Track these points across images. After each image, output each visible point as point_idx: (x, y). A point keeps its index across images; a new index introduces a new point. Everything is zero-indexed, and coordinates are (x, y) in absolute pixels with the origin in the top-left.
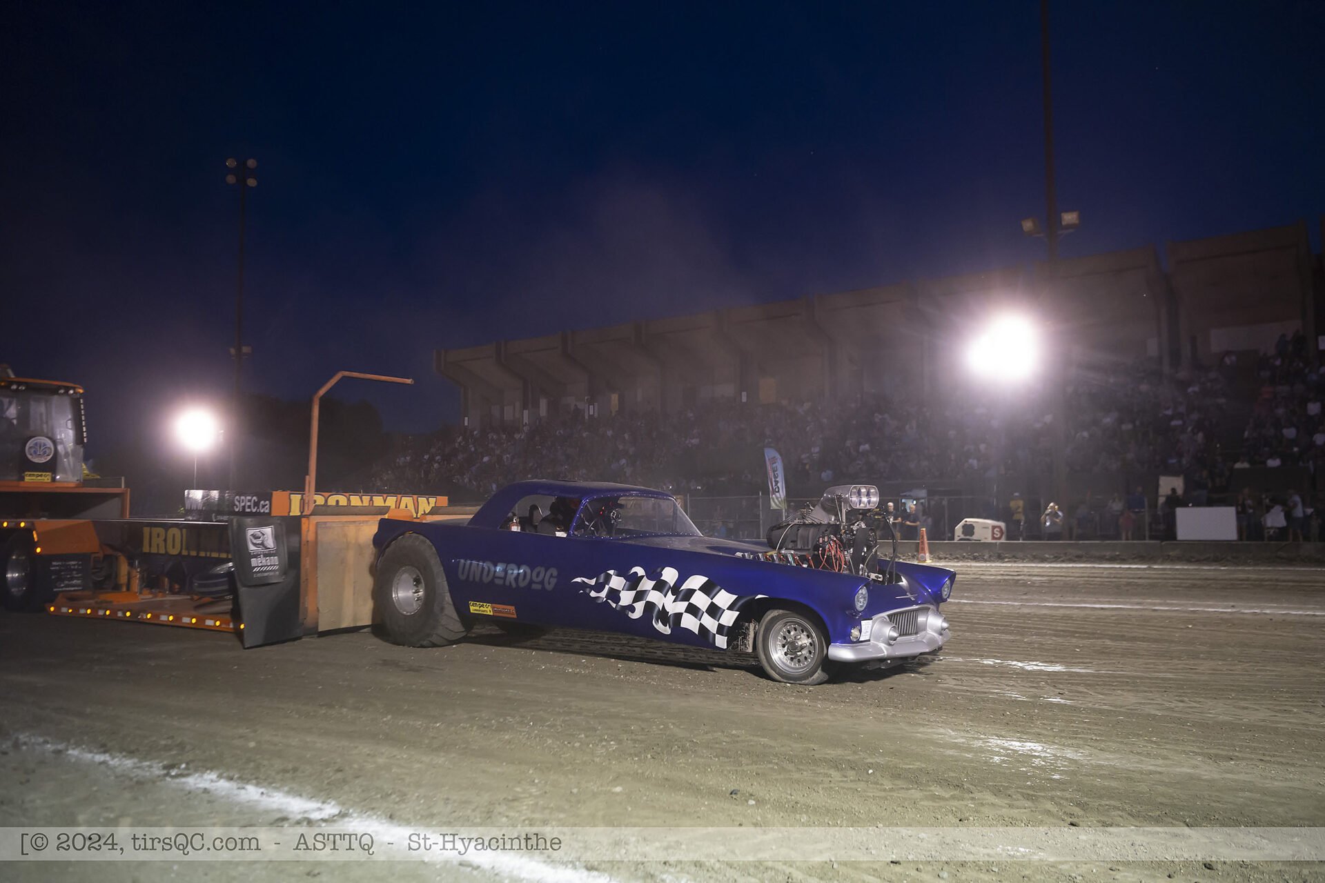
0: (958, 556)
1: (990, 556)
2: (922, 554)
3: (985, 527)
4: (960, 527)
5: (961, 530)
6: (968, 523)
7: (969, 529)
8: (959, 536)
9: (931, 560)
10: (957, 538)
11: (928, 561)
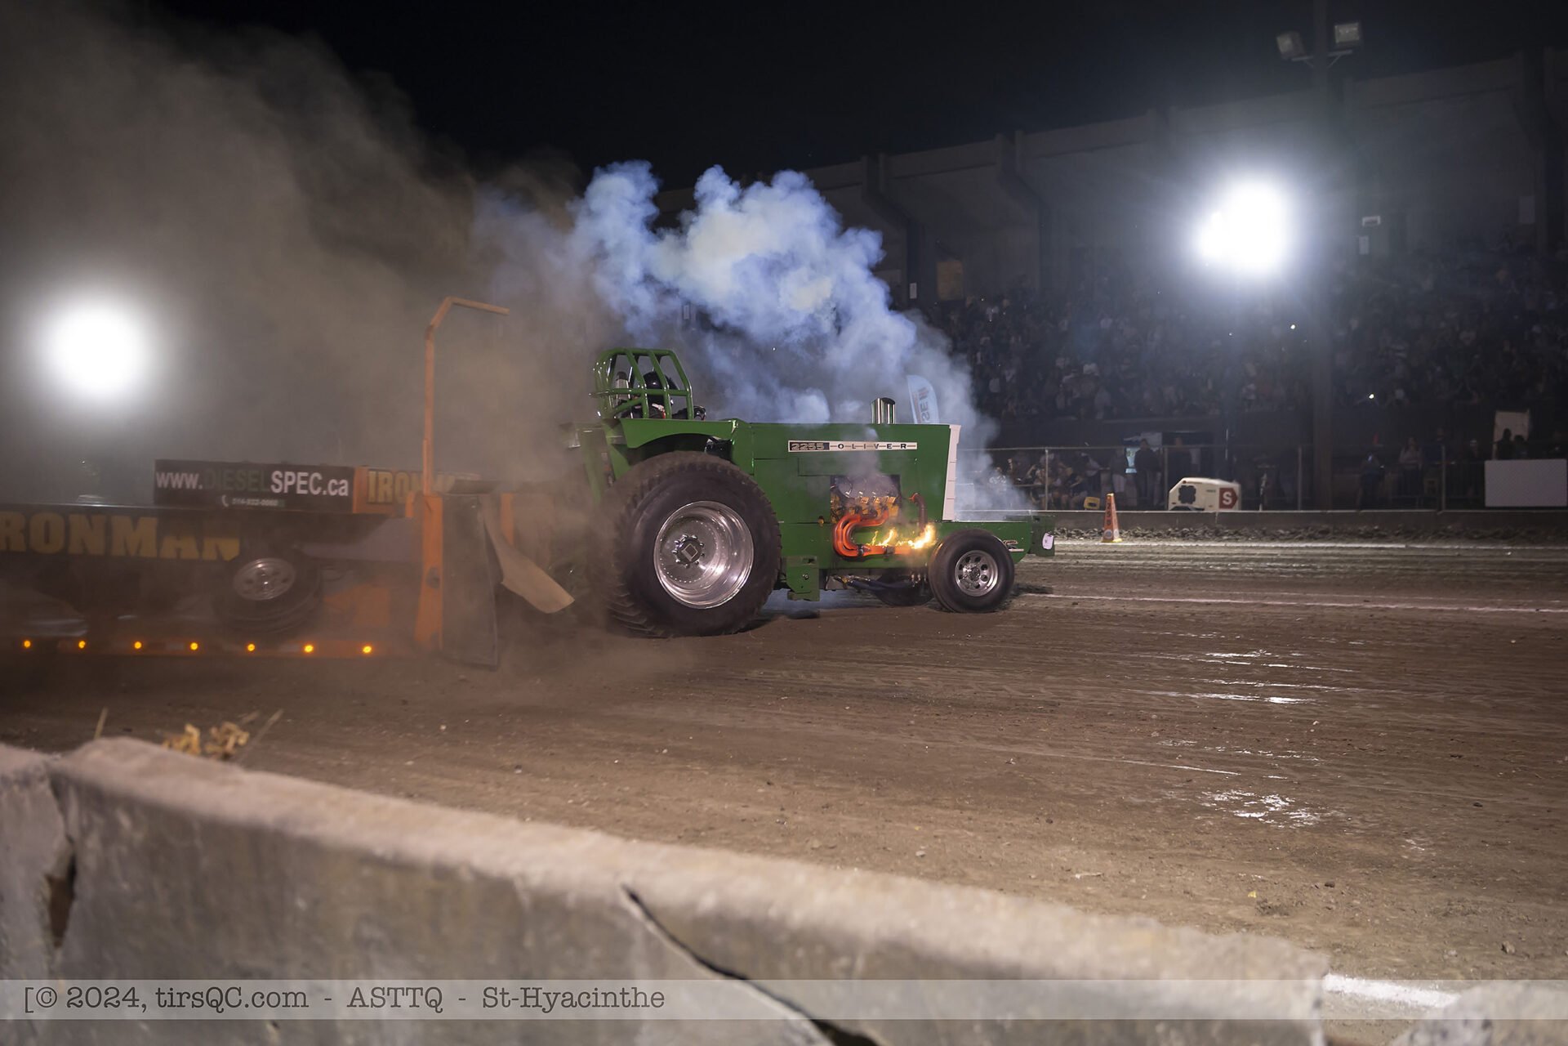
0: (1161, 532)
1: (1205, 532)
2: (1108, 530)
3: (1210, 489)
4: (1175, 490)
5: (1178, 494)
6: (1187, 485)
7: (1188, 494)
8: (1174, 503)
9: (1122, 537)
10: (1171, 506)
11: (1117, 540)
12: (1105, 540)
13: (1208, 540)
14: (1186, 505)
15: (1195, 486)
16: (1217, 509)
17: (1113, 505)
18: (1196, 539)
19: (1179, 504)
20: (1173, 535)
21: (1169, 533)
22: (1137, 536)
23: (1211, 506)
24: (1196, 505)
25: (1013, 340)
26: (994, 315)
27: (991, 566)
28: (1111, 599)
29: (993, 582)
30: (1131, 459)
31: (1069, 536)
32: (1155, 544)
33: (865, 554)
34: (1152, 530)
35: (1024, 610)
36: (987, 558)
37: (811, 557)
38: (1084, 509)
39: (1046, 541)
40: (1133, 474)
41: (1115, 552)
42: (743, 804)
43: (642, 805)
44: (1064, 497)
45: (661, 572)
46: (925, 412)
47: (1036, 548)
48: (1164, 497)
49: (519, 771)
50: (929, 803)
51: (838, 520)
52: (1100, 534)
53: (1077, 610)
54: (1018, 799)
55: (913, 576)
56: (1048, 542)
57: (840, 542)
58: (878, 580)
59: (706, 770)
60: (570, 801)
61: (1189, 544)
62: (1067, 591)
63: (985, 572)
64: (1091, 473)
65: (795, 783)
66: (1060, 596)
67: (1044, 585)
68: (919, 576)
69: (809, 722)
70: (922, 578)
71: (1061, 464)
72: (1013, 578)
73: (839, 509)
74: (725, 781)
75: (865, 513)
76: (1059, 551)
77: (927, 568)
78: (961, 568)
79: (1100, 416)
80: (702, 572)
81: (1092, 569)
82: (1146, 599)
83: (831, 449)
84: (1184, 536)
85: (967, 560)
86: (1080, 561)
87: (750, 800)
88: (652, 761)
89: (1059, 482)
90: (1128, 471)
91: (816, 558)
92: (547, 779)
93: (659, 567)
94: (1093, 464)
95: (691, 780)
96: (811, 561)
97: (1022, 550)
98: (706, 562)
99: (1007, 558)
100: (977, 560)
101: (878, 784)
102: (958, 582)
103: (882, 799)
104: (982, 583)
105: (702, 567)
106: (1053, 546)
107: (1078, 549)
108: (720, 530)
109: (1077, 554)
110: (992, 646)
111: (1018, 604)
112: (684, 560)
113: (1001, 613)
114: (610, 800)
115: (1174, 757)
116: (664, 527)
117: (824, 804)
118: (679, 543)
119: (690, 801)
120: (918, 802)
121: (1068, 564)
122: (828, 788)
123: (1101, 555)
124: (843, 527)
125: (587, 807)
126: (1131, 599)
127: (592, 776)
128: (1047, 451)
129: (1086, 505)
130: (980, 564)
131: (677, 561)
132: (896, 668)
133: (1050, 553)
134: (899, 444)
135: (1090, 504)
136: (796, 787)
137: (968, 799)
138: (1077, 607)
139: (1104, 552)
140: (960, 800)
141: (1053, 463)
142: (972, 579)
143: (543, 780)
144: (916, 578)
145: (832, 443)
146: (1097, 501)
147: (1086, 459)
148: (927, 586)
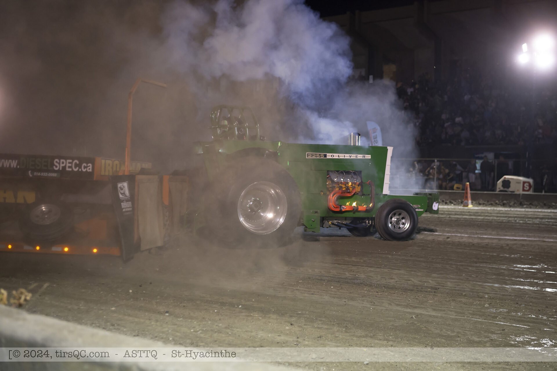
0: (492, 203)
1: (515, 203)
2: (466, 201)
3: (518, 182)
4: (500, 182)
5: (501, 184)
6: (506, 179)
7: (507, 184)
8: (499, 188)
9: (472, 205)
10: (498, 190)
11: (470, 206)
12: (464, 206)
13: (516, 207)
14: (506, 189)
15: (510, 180)
16: (521, 192)
17: (469, 189)
18: (510, 206)
19: (502, 189)
20: (499, 205)
21: (496, 203)
22: (480, 204)
23: (518, 190)
24: (511, 189)
25: (420, 105)
26: (411, 92)
27: (407, 218)
28: (466, 236)
29: (407, 226)
30: (478, 166)
31: (446, 203)
32: (489, 209)
33: (343, 210)
34: (488, 201)
35: (422, 240)
36: (404, 214)
37: (316, 210)
38: (453, 189)
39: (434, 206)
40: (480, 174)
41: (469, 212)
42: (278, 335)
43: (228, 333)
44: (444, 184)
45: (241, 216)
46: (375, 140)
47: (429, 209)
48: (494, 185)
49: (167, 314)
50: (371, 337)
51: (330, 193)
52: (462, 202)
53: (449, 241)
54: (416, 336)
55: (367, 222)
56: (435, 206)
57: (331, 204)
58: (350, 223)
59: (260, 317)
60: (192, 330)
61: (506, 209)
62: (444, 231)
63: (403, 221)
64: (458, 172)
65: (305, 325)
66: (441, 234)
67: (433, 228)
68: (370, 222)
69: (313, 294)
70: (372, 223)
71: (443, 167)
72: (417, 224)
73: (331, 187)
74: (269, 322)
75: (344, 189)
76: (441, 211)
77: (374, 218)
78: (391, 218)
79: (463, 144)
80: (261, 216)
81: (457, 220)
82: (484, 236)
83: (328, 157)
84: (504, 205)
85: (395, 214)
86: (451, 216)
87: (282, 333)
88: (234, 311)
89: (441, 176)
90: (477, 172)
91: (319, 211)
92: (181, 319)
93: (240, 214)
94: (459, 167)
95: (253, 322)
96: (316, 212)
97: (422, 210)
98: (264, 212)
99: (414, 213)
100: (400, 214)
101: (346, 326)
102: (390, 225)
103: (347, 334)
104: (401, 226)
105: (262, 214)
106: (438, 208)
107: (450, 210)
108: (271, 195)
109: (450, 213)
110: (406, 258)
111: (419, 237)
112: (252, 210)
113: (411, 241)
114: (212, 330)
115: (497, 317)
116: (243, 194)
117: (319, 336)
118: (251, 202)
119: (252, 332)
120: (366, 336)
121: (445, 217)
122: (321, 328)
123: (462, 213)
124: (333, 196)
125: (201, 333)
126: (476, 236)
127: (204, 318)
128: (436, 161)
129: (455, 188)
130: (401, 217)
131: (249, 211)
132: (357, 268)
133: (437, 212)
134: (362, 155)
135: (458, 188)
136: (305, 326)
137: (391, 335)
138: (449, 240)
139: (464, 212)
140: (387, 336)
141: (439, 168)
142: (397, 224)
143: (179, 319)
144: (369, 223)
145: (328, 154)
146: (461, 186)
147: (456, 165)
148: (374, 227)
